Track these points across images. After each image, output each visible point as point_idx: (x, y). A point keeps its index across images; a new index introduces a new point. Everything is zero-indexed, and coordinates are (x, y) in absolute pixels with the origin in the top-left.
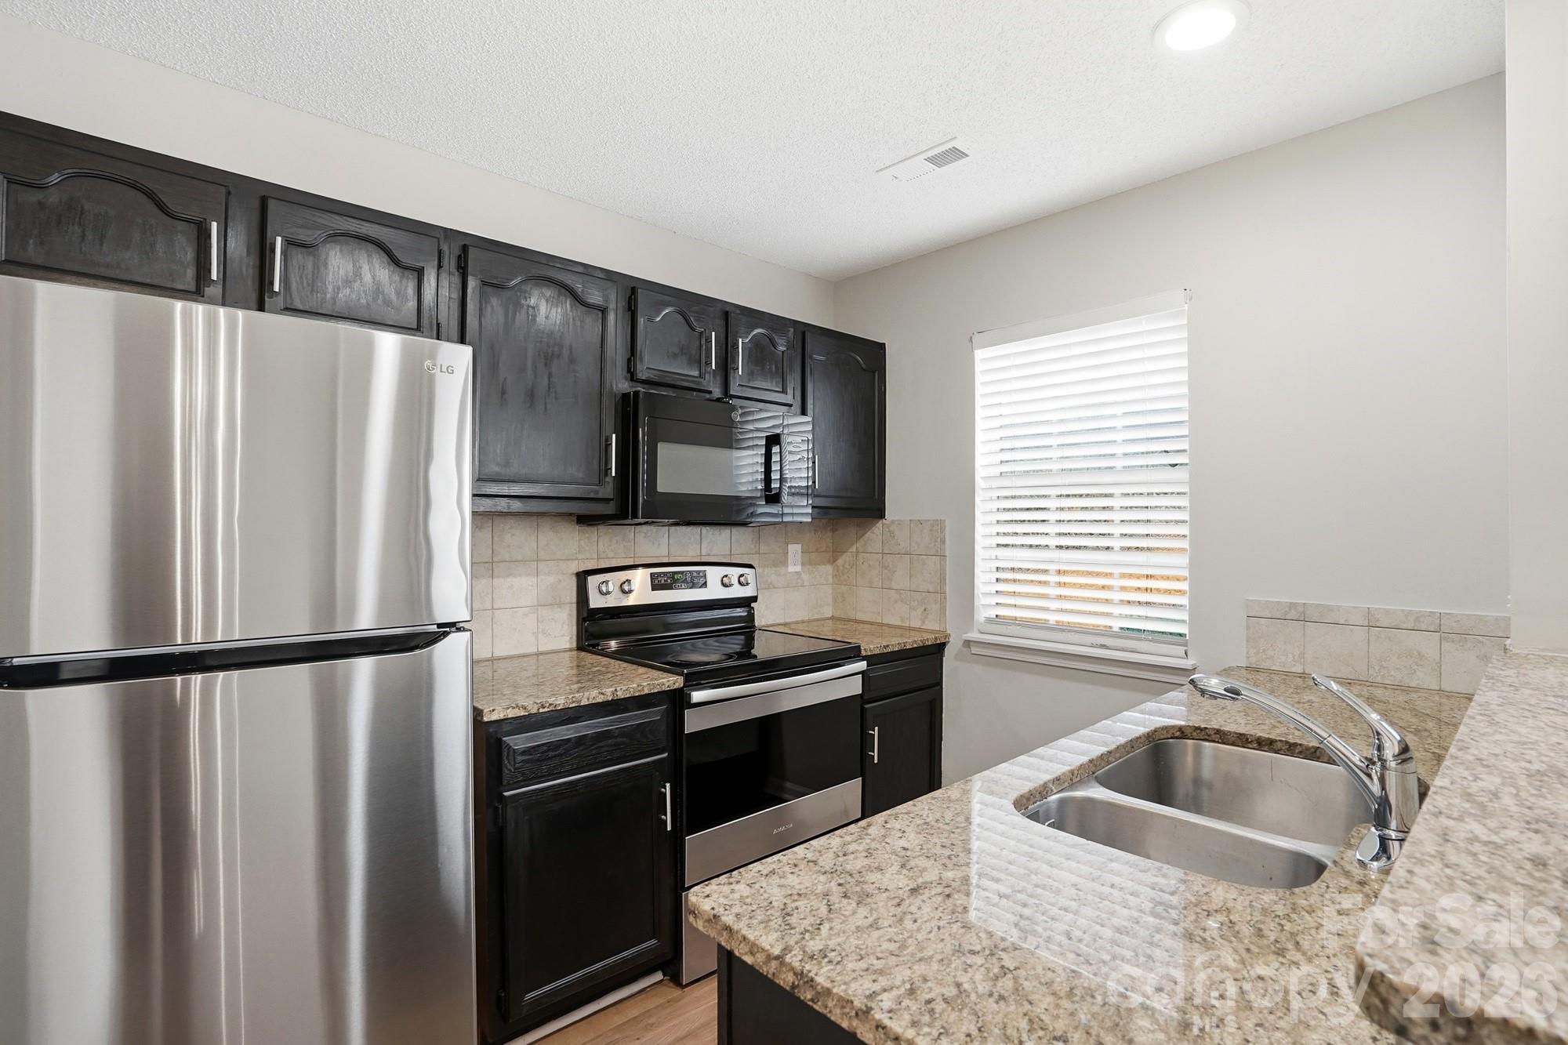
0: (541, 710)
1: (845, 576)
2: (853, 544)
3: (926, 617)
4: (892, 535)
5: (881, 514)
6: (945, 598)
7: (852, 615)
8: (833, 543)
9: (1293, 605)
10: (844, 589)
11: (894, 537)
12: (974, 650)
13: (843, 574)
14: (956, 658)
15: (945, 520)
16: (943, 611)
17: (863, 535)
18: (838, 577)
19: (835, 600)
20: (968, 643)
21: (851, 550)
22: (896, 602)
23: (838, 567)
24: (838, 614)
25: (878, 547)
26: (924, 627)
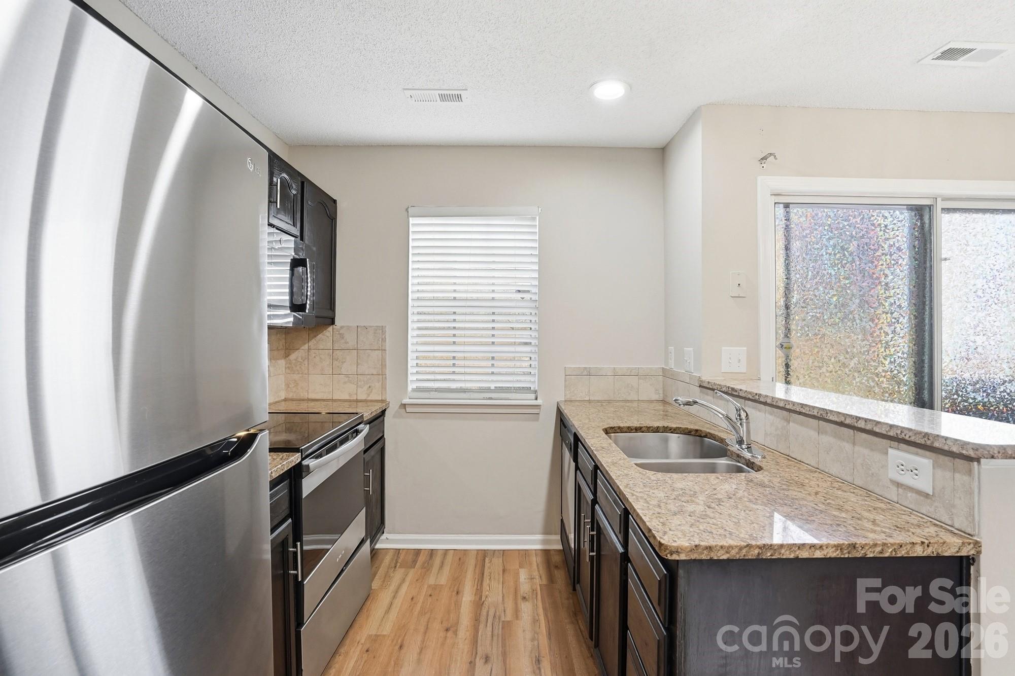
1: (298, 367)
2: (305, 344)
3: (371, 392)
4: (342, 336)
5: (332, 322)
6: (386, 378)
7: (304, 395)
8: (286, 343)
10: (296, 377)
11: (343, 338)
12: (408, 410)
13: (296, 366)
14: (394, 416)
15: (385, 327)
16: (384, 387)
17: (315, 336)
18: (290, 368)
19: (288, 386)
20: (404, 406)
21: (303, 348)
22: (345, 383)
23: (290, 360)
24: (290, 396)
25: (330, 345)
26: (369, 398)
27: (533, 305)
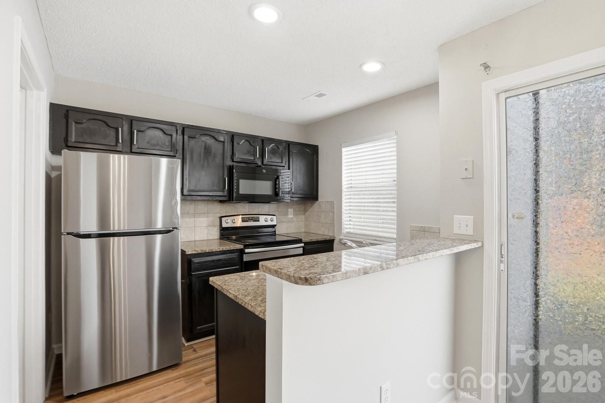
0: (202, 252)
3: (330, 232)
4: (320, 206)
5: (317, 199)
6: (334, 226)
7: (310, 231)
8: (304, 208)
9: (422, 227)
10: (307, 223)
13: (307, 219)
14: (337, 244)
15: (334, 202)
16: (334, 229)
17: (312, 206)
19: (305, 226)
20: (340, 240)
21: (309, 211)
22: (321, 227)
23: (306, 216)
24: (306, 231)
25: (317, 210)
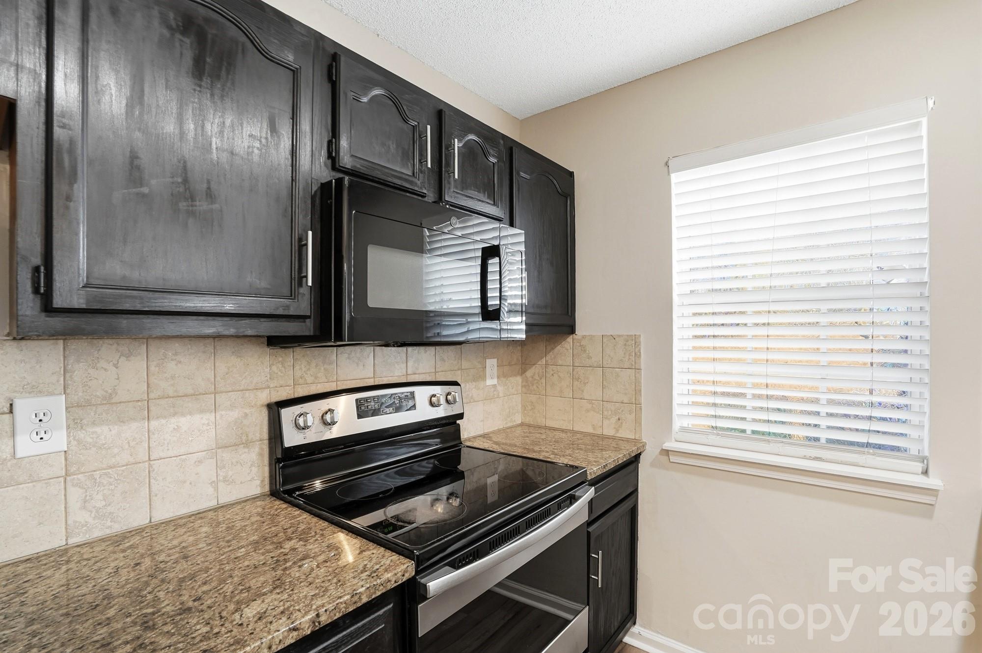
1: (535, 387)
2: (542, 358)
3: (620, 426)
4: (583, 349)
5: (572, 330)
6: (641, 409)
7: (541, 421)
8: (522, 356)
10: (533, 398)
11: (585, 351)
12: (673, 459)
13: (533, 385)
14: (653, 464)
15: (640, 336)
16: (638, 421)
17: (553, 349)
18: (527, 387)
19: (524, 407)
20: (666, 452)
21: (539, 363)
22: (588, 411)
23: (526, 377)
24: (528, 420)
25: (569, 360)
26: (618, 435)
27: (917, 291)
